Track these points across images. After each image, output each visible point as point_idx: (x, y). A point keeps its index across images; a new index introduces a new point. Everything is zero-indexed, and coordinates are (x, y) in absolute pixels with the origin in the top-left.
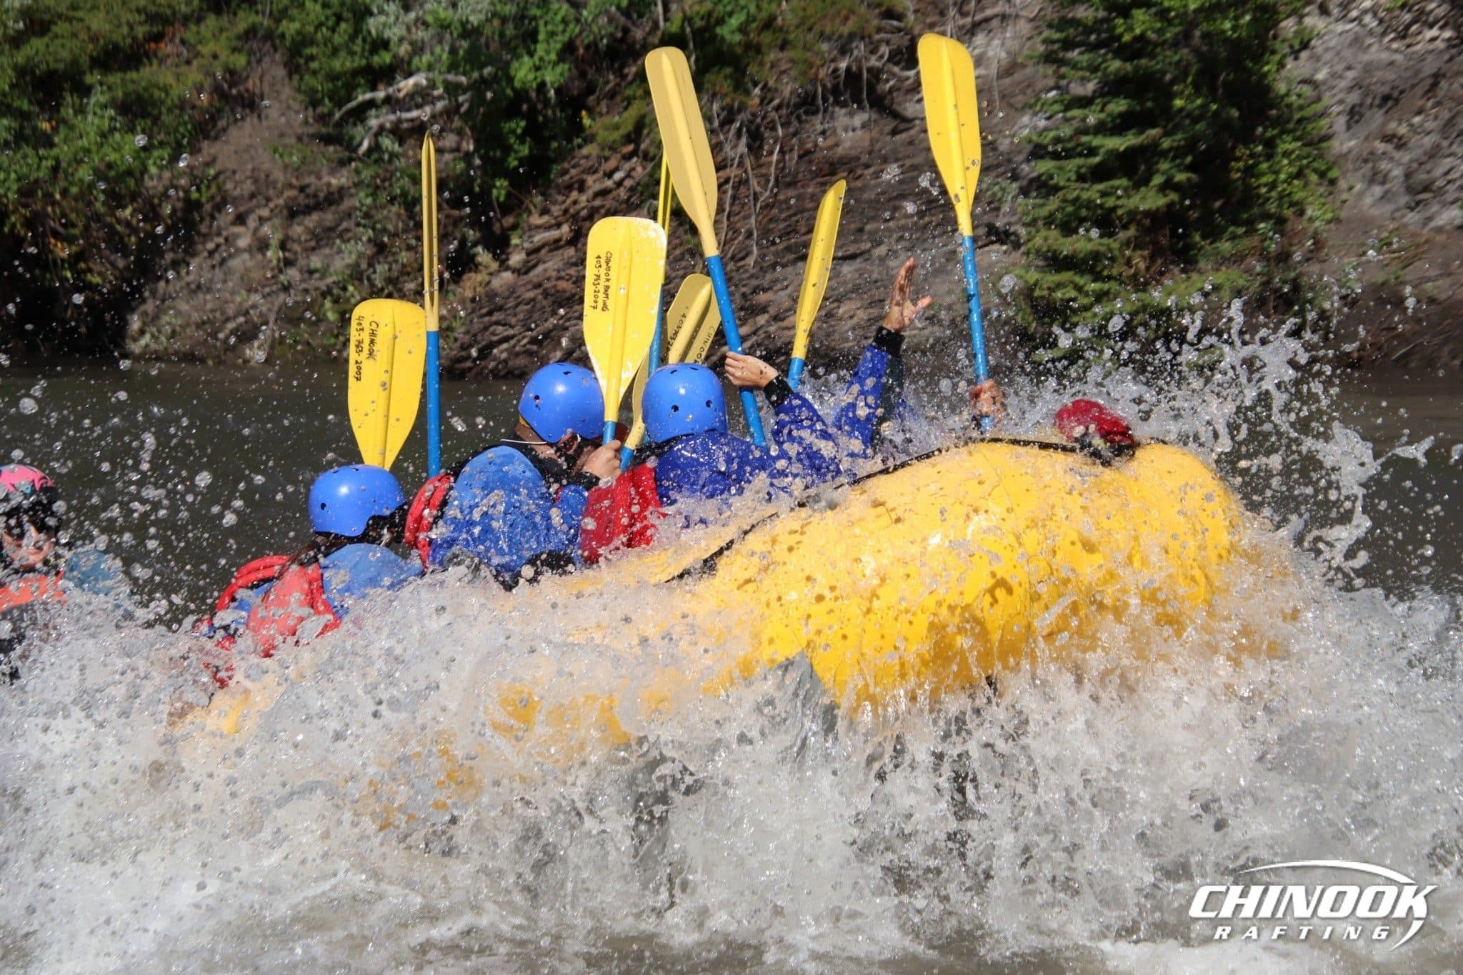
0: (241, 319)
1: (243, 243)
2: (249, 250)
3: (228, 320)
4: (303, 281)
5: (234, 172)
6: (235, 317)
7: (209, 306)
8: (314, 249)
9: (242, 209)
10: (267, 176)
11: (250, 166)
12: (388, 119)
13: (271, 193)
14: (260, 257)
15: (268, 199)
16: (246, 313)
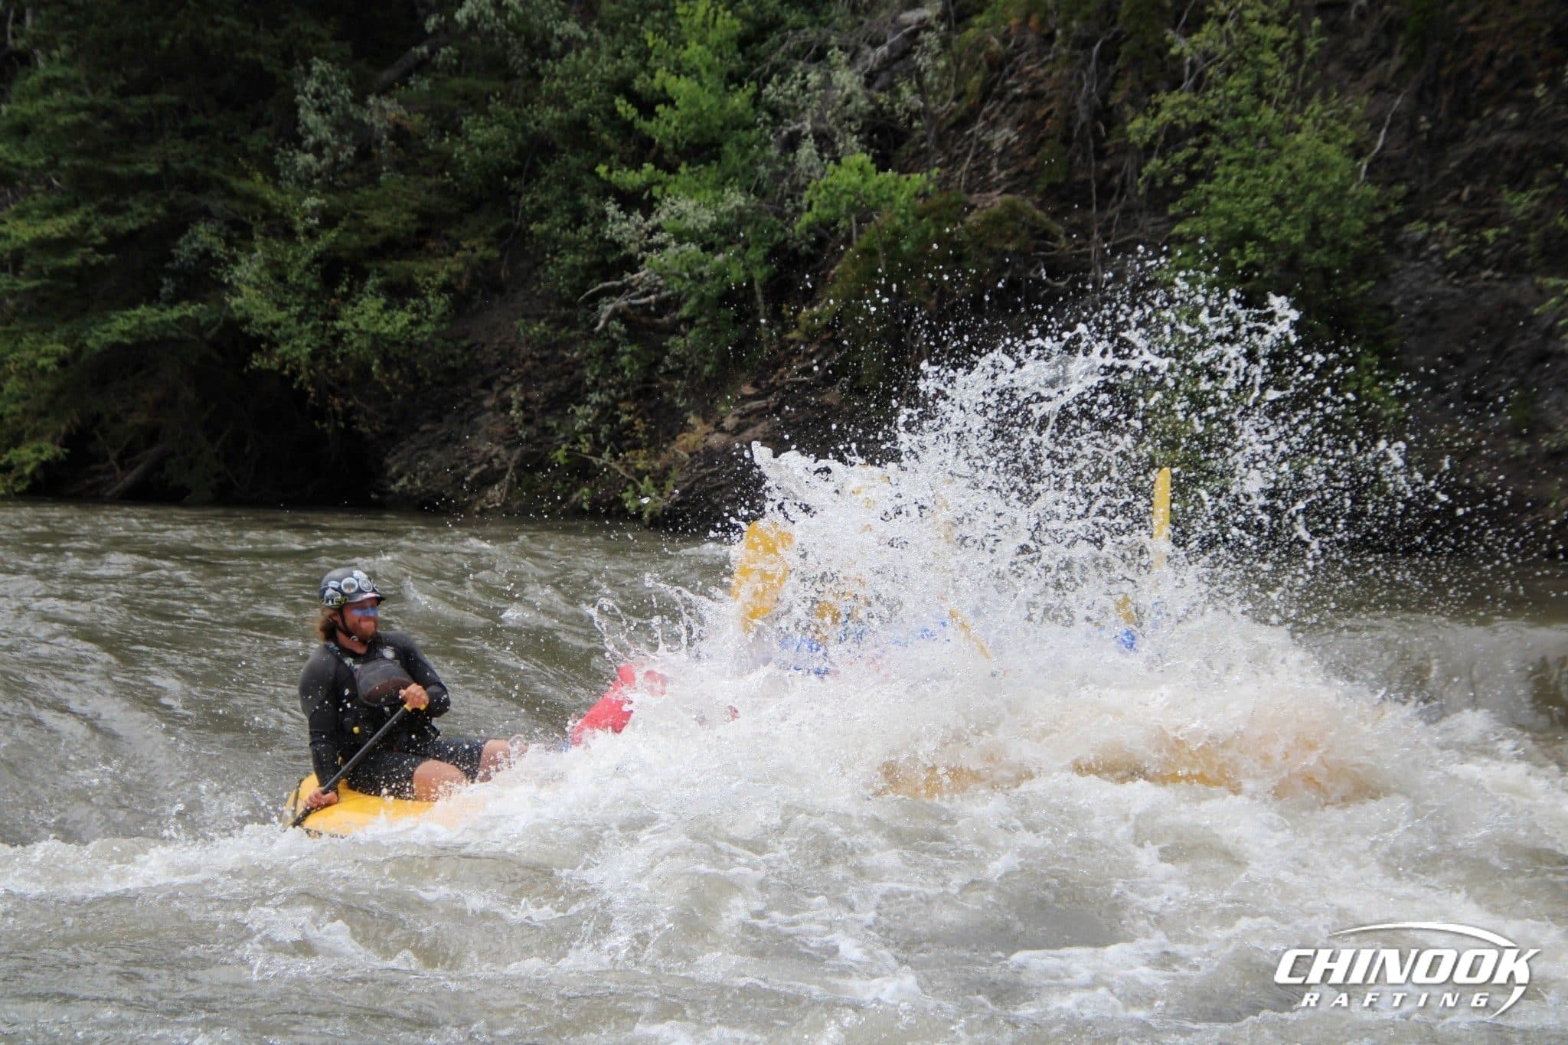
0: (485, 466)
1: (488, 403)
2: (493, 408)
3: (472, 466)
4: (539, 436)
5: (483, 345)
6: (480, 464)
7: (458, 454)
8: (548, 410)
9: (489, 375)
10: (512, 349)
11: (497, 340)
12: (621, 302)
13: (514, 362)
14: (503, 415)
15: (512, 368)
16: (490, 462)
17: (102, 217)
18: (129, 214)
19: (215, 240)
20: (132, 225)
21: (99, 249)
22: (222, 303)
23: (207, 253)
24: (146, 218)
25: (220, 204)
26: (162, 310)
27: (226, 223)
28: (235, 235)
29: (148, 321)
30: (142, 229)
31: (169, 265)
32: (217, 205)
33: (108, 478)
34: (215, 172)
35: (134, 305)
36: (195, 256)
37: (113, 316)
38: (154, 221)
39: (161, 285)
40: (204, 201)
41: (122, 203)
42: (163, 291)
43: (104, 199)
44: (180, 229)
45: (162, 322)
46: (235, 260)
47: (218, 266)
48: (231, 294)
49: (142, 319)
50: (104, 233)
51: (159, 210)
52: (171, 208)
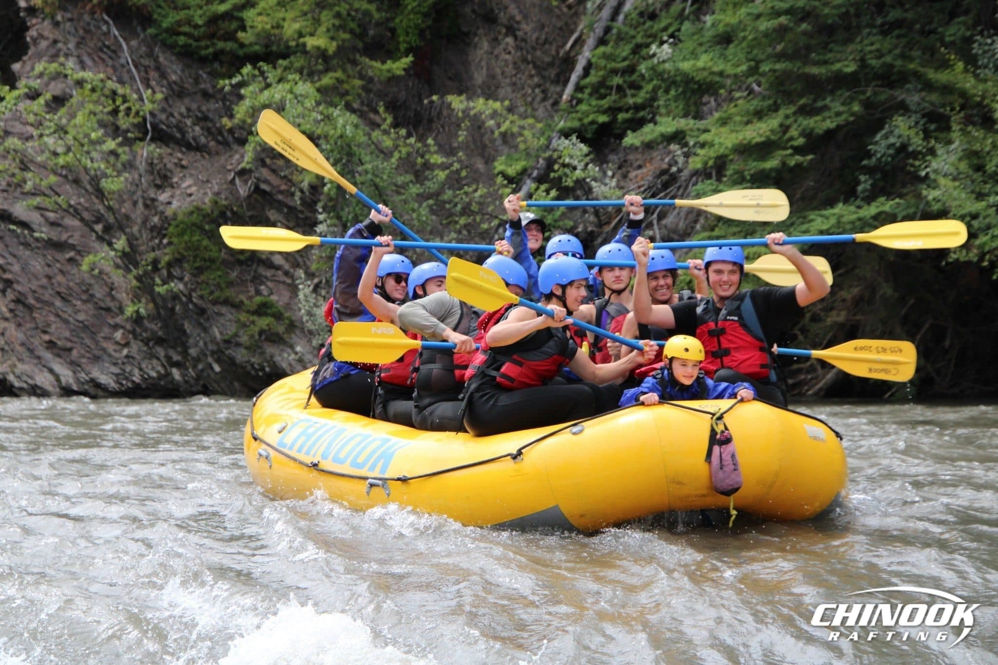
17: (800, 119)
18: (826, 114)
19: (912, 132)
20: (829, 124)
21: (798, 150)
22: (919, 196)
23: (903, 148)
24: (844, 117)
25: (916, 98)
26: (859, 207)
27: (924, 116)
28: (933, 127)
29: (844, 220)
30: (839, 128)
31: (865, 162)
32: (913, 99)
33: (809, 377)
34: (912, 66)
35: (831, 203)
36: (891, 151)
37: (812, 217)
38: (852, 119)
39: (858, 183)
40: (900, 95)
41: (820, 104)
42: (860, 188)
43: (802, 101)
44: (879, 125)
45: (860, 219)
46: (932, 152)
47: (915, 159)
48: (929, 186)
49: (841, 216)
50: (803, 134)
51: (856, 108)
52: (868, 105)
